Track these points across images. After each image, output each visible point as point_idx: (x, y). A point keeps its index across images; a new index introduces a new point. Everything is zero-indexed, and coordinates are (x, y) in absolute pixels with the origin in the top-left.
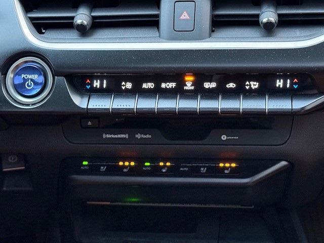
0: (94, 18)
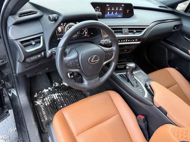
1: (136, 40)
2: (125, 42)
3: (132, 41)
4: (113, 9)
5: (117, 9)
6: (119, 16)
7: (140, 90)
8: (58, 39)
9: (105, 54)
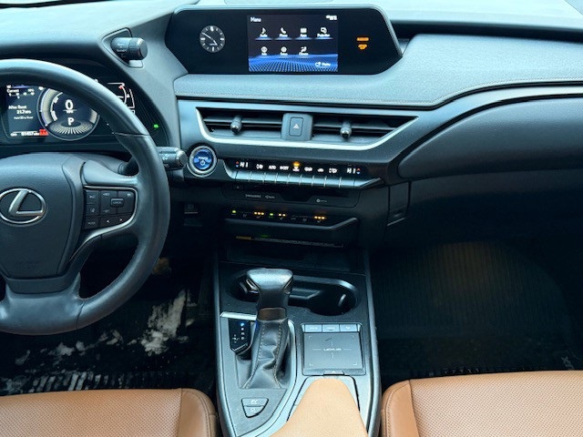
0: (243, 124)
1: (349, 171)
2: (290, 172)
3: (326, 174)
4: (283, 36)
5: (303, 37)
6: (318, 65)
7: (253, 402)
8: (14, 134)
9: (85, 193)
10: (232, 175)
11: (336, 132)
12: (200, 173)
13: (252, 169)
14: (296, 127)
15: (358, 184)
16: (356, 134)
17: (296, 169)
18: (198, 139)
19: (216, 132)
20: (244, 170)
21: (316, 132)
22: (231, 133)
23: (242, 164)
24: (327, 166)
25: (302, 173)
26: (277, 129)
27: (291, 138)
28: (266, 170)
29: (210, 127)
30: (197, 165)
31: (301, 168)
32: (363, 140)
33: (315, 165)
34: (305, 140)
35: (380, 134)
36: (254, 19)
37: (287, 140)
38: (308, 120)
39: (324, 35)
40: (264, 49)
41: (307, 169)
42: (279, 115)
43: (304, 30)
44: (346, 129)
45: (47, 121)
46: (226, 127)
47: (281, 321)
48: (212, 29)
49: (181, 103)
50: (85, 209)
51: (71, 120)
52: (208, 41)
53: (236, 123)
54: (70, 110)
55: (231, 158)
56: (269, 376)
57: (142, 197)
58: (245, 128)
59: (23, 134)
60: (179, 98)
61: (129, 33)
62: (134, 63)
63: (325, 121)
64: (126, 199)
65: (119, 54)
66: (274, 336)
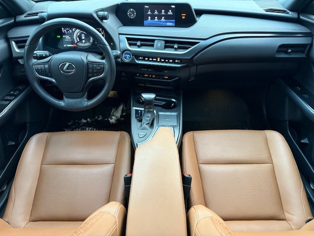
1: (176, 61)
2: (156, 61)
3: (169, 62)
5: (163, 13)
6: (168, 24)
7: (142, 134)
8: (65, 46)
9: (88, 65)
10: (137, 62)
11: (172, 47)
12: (126, 61)
13: (144, 60)
14: (159, 45)
15: (179, 66)
16: (179, 48)
17: (159, 60)
18: (126, 49)
19: (132, 46)
20: (141, 60)
21: (166, 47)
22: (137, 47)
23: (140, 58)
24: (169, 59)
25: (160, 61)
26: (153, 46)
27: (157, 49)
28: (148, 60)
29: (130, 45)
30: (125, 58)
31: (160, 60)
32: (181, 50)
33: (165, 59)
34: (162, 50)
35: (187, 48)
36: (146, 7)
37: (156, 49)
38: (163, 43)
39: (170, 13)
40: (149, 18)
41: (162, 60)
42: (153, 41)
43: (163, 11)
44: (176, 46)
45: (76, 42)
46: (135, 45)
47: (152, 110)
48: (132, 10)
49: (120, 36)
50: (88, 70)
51: (84, 41)
52: (130, 14)
53: (139, 43)
54: (83, 38)
55: (137, 55)
56: (147, 127)
57: (107, 67)
58: (142, 45)
59: (68, 45)
60: (120, 34)
61: (103, 10)
62: (104, 21)
63: (169, 43)
64: (101, 67)
65: (99, 18)
66: (149, 115)
